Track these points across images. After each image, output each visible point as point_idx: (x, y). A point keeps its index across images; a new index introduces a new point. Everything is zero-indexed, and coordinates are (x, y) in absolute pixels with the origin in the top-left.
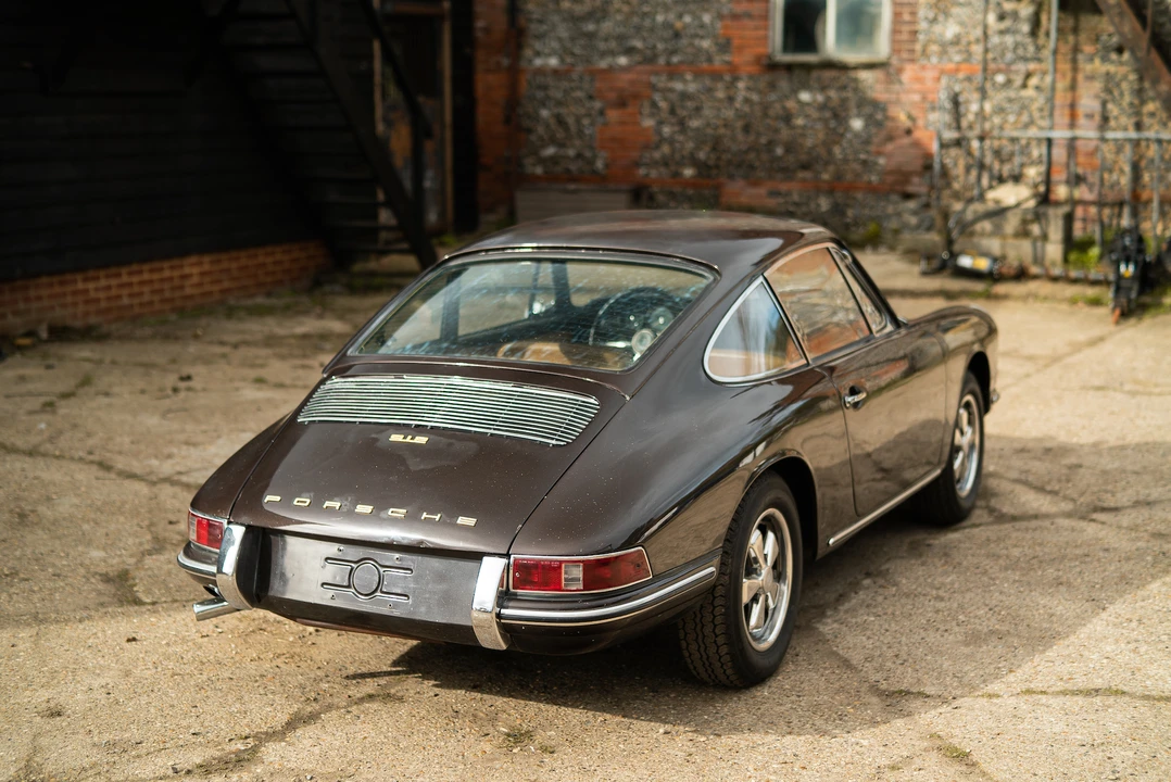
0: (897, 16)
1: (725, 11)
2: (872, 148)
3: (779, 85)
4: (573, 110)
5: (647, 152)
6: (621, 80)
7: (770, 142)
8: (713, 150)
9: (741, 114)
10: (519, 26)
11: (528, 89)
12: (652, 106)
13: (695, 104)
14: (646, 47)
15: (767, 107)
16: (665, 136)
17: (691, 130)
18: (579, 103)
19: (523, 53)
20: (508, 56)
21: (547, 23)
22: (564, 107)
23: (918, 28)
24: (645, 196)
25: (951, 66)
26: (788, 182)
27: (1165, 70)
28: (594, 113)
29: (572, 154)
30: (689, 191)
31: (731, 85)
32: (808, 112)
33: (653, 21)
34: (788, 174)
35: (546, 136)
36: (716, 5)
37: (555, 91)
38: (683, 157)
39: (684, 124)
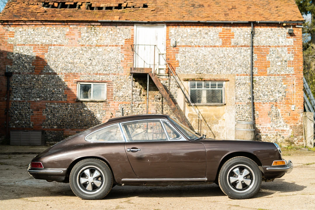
0: (108, 90)
1: (65, 88)
2: (102, 121)
3: (79, 106)
4: (24, 111)
5: (45, 122)
6: (38, 104)
7: (77, 119)
8: (62, 121)
9: (69, 112)
10: (10, 90)
11: (12, 106)
12: (46, 110)
13: (58, 110)
14: (45, 96)
15: (76, 111)
16: (49, 117)
17: (56, 116)
18: (26, 109)
19: (11, 97)
20: (7, 97)
21: (18, 89)
22: (22, 110)
23: (113, 93)
24: (44, 133)
25: (121, 102)
26: (81, 129)
27: (173, 102)
28: (30, 112)
29: (24, 122)
30: (56, 132)
31: (67, 105)
32: (86, 112)
33: (47, 90)
34: (81, 127)
35: (17, 118)
36: (63, 86)
37: (19, 106)
38: (54, 123)
39: (54, 115)
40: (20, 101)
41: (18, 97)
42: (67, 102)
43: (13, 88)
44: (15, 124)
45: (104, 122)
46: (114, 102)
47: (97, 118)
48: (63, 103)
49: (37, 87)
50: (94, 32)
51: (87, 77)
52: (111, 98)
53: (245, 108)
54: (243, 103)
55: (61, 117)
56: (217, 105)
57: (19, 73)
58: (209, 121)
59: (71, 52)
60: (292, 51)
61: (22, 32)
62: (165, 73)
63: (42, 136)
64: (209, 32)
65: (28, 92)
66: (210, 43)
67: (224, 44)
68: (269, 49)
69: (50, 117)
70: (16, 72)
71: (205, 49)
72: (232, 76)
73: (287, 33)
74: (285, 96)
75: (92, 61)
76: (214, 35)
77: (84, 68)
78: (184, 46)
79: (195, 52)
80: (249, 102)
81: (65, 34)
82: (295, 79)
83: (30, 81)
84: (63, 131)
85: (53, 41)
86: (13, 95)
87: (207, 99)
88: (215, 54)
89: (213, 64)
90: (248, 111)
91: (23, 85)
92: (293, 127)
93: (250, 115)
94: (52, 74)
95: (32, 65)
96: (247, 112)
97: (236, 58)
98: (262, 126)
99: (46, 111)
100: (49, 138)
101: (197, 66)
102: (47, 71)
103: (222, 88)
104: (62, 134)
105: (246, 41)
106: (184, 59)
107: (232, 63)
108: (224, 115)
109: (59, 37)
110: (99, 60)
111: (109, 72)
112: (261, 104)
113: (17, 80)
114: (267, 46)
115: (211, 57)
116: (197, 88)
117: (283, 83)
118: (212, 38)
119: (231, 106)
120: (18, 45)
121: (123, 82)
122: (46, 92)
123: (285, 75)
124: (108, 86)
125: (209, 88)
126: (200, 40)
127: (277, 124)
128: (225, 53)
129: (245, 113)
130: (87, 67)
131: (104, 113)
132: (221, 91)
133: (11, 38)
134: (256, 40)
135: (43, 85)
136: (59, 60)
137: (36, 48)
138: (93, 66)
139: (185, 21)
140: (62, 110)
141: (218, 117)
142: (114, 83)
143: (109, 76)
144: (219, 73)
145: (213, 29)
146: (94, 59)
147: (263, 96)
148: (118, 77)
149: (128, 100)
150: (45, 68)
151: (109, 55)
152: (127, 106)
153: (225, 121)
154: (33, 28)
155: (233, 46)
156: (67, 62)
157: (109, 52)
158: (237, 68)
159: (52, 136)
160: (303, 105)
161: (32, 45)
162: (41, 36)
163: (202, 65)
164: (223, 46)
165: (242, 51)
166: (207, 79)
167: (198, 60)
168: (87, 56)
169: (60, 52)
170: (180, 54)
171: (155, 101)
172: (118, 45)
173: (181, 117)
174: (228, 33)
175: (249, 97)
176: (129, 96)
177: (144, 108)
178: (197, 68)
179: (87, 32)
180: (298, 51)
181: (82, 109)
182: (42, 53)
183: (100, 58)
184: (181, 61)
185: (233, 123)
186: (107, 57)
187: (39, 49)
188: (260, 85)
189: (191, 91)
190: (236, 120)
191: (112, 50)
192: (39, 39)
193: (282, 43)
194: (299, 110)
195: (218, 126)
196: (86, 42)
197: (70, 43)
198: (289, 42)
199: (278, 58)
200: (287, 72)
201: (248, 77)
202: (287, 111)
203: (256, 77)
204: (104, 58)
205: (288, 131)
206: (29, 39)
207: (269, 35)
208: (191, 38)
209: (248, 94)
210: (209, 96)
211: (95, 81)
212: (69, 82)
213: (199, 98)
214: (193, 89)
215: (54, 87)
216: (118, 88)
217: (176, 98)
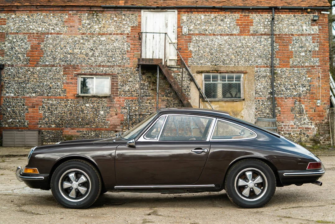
0: (112, 84)
1: (64, 82)
2: (106, 119)
3: (80, 102)
4: (18, 108)
5: (41, 120)
6: (33, 100)
7: (77, 117)
8: (61, 120)
9: (69, 109)
11: (4, 102)
12: (43, 107)
13: (56, 107)
14: (41, 91)
15: (76, 108)
16: (47, 115)
17: (54, 114)
18: (20, 106)
19: (2, 92)
21: (11, 84)
22: (15, 107)
23: (118, 87)
24: (41, 132)
25: (127, 97)
26: (83, 128)
28: (25, 109)
29: (18, 121)
30: (54, 131)
31: (66, 102)
32: (88, 109)
33: (43, 84)
34: (83, 126)
35: (10, 116)
36: (62, 79)
37: (13, 103)
38: (52, 121)
39: (52, 112)
40: (13, 97)
41: (10, 93)
42: (67, 98)
43: (5, 83)
44: (8, 123)
45: (108, 120)
46: (120, 98)
47: (100, 115)
48: (62, 99)
49: (33, 81)
50: (96, 19)
51: (88, 69)
52: (116, 93)
53: (265, 103)
54: (263, 98)
55: (60, 114)
56: (235, 100)
57: (12, 66)
59: (71, 41)
60: (318, 40)
61: (15, 19)
62: (176, 65)
63: (38, 136)
64: (225, 18)
65: (22, 87)
66: (227, 31)
67: (241, 33)
68: (292, 38)
70: (8, 64)
71: (221, 38)
72: (251, 67)
73: (311, 20)
74: (310, 90)
75: (94, 51)
76: (231, 22)
77: (85, 59)
78: (197, 34)
79: (210, 41)
80: (270, 96)
81: (64, 20)
82: (320, 71)
83: (24, 74)
84: (62, 130)
85: (50, 29)
86: (5, 90)
87: (223, 93)
88: (233, 43)
89: (230, 54)
90: (269, 107)
91: (16, 79)
92: (319, 125)
93: (271, 112)
94: (49, 66)
95: (27, 56)
96: (267, 108)
97: (256, 48)
98: (284, 124)
100: (46, 138)
101: (212, 56)
102: (44, 63)
103: (239, 81)
104: (61, 134)
105: (267, 29)
106: (197, 49)
107: (250, 53)
108: (242, 112)
109: (56, 25)
110: (102, 50)
111: (114, 64)
112: (283, 99)
113: (9, 73)
114: (289, 35)
115: (228, 47)
116: (212, 81)
117: (307, 76)
118: (228, 26)
119: (250, 101)
120: (11, 33)
121: (130, 75)
122: (43, 87)
123: (310, 66)
124: (113, 80)
125: (226, 81)
126: (215, 28)
127: (301, 122)
128: (244, 42)
129: (265, 110)
130: (89, 58)
131: (108, 110)
132: (239, 84)
133: (3, 26)
134: (278, 27)
135: (39, 79)
136: (57, 50)
137: (31, 37)
138: (95, 56)
139: (198, 6)
140: (61, 107)
141: (236, 114)
142: (119, 76)
143: (113, 68)
144: (236, 65)
145: (230, 15)
146: (97, 49)
147: (285, 90)
148: (123, 70)
149: (135, 95)
150: (42, 59)
151: (113, 45)
152: (133, 102)
153: (244, 118)
154: (27, 14)
155: (252, 35)
156: (66, 52)
157: (113, 41)
158: (257, 59)
159: (49, 136)
160: (329, 100)
161: (27, 34)
162: (36, 23)
163: (218, 56)
164: (241, 34)
165: (262, 40)
166: (223, 72)
167: (214, 50)
168: (88, 46)
169: (58, 41)
170: (193, 44)
171: (165, 96)
172: (123, 33)
174: (247, 20)
175: (270, 91)
176: (136, 91)
177: (153, 104)
178: (212, 59)
179: (88, 19)
180: (324, 40)
181: (83, 106)
182: (37, 42)
183: (103, 48)
184: (194, 51)
185: (252, 120)
186: (111, 47)
187: (34, 38)
188: (282, 78)
189: (206, 84)
190: (255, 117)
191: (116, 39)
192: (34, 27)
193: (307, 31)
194: (325, 105)
196: (88, 30)
197: (70, 32)
198: (314, 29)
199: (302, 47)
200: (312, 64)
201: (268, 69)
202: (312, 107)
203: (277, 69)
204: (107, 48)
205: (313, 129)
206: (23, 26)
207: (292, 22)
208: (205, 26)
209: (269, 88)
210: (225, 90)
211: (97, 74)
212: (69, 75)
213: (214, 93)
214: (207, 82)
215: (51, 81)
216: (123, 82)
217: (189, 93)
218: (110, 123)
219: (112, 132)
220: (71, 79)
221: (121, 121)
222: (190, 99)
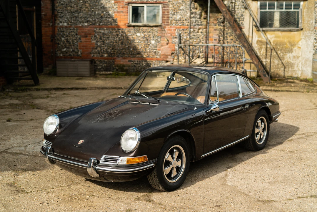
0: (163, 12)
1: (115, 11)
2: (157, 48)
3: (131, 31)
4: (72, 38)
5: (94, 49)
6: (86, 29)
7: (129, 47)
8: (113, 49)
9: (121, 39)
10: (55, 14)
11: (58, 32)
13: (108, 36)
14: (93, 20)
15: (128, 37)
17: (106, 43)
18: (73, 36)
19: (56, 22)
20: (52, 22)
21: (64, 13)
22: (69, 37)
23: (169, 16)
24: (94, 62)
25: (179, 26)
26: (134, 58)
27: (238, 28)
29: (71, 50)
30: (106, 60)
31: (117, 31)
32: (139, 38)
33: (95, 13)
34: (134, 55)
35: (64, 45)
36: (113, 8)
37: (66, 32)
38: (104, 51)
39: (104, 41)
40: (66, 27)
41: (64, 22)
42: (118, 27)
43: (58, 12)
44: (62, 52)
45: (159, 50)
46: (171, 27)
47: (151, 45)
48: (113, 28)
49: (85, 10)
52: (167, 22)
55: (112, 44)
56: (292, 30)
58: (282, 50)
63: (90, 66)
65: (75, 16)
69: (99, 44)
83: (76, 3)
84: (114, 59)
86: (59, 20)
87: (280, 22)
91: (69, 8)
99: (95, 38)
100: (99, 68)
103: (298, 9)
104: (113, 63)
108: (300, 43)
113: (62, 3)
116: (269, 9)
119: (309, 31)
121: (181, 3)
122: (94, 16)
124: (164, 8)
125: (283, 9)
131: (159, 40)
132: (298, 12)
135: (91, 8)
140: (112, 36)
141: (293, 44)
142: (170, 4)
149: (186, 24)
152: (185, 31)
153: (301, 49)
171: (217, 25)
173: (247, 45)
176: (187, 19)
177: (205, 34)
181: (134, 35)
185: (310, 51)
189: (261, 13)
190: (314, 49)
195: (292, 56)
210: (283, 18)
211: (148, 2)
212: (119, 4)
213: (271, 21)
214: (263, 10)
215: (102, 10)
216: (175, 10)
217: (243, 22)
218: (161, 53)
219: (163, 62)
220: (122, 7)
221: (172, 50)
222: (244, 28)
